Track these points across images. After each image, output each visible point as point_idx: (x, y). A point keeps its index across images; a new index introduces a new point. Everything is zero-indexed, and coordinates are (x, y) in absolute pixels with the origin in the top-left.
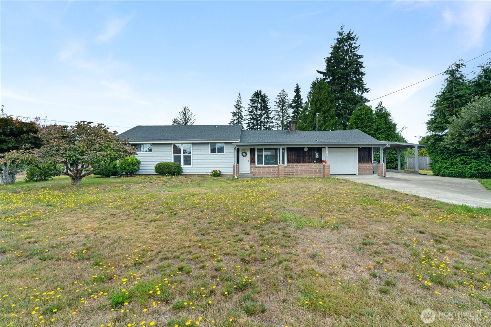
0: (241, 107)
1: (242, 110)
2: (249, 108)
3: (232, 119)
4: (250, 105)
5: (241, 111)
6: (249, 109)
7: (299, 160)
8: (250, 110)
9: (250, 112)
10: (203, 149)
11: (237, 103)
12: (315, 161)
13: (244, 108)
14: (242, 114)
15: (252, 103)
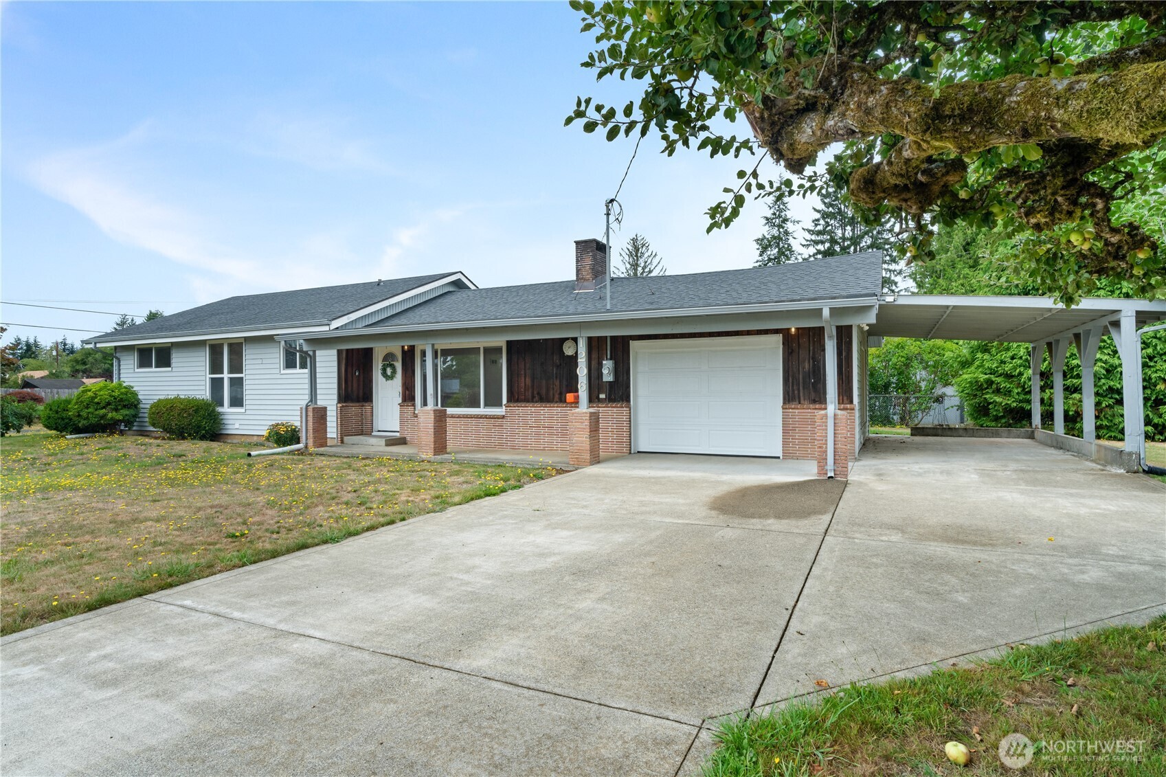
0: (787, 220)
1: (790, 230)
2: (818, 220)
3: (760, 258)
4: (818, 211)
5: (787, 233)
6: (816, 225)
7: (548, 390)
8: (820, 228)
9: (819, 233)
10: (268, 356)
11: (772, 211)
12: (602, 396)
13: (798, 222)
14: (791, 241)
15: (825, 203)
